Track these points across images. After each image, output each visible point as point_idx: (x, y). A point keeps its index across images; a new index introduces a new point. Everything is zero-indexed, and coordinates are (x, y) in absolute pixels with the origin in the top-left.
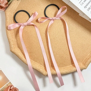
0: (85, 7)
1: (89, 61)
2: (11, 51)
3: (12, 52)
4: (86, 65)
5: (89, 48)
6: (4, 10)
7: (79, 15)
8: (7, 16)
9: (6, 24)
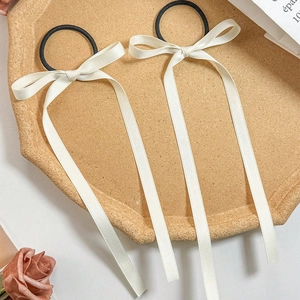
0: (287, 8)
1: (294, 197)
2: (24, 155)
3: (29, 159)
4: (285, 212)
5: (296, 152)
6: (4, 13)
7: (266, 36)
8: (15, 33)
9: (9, 59)
